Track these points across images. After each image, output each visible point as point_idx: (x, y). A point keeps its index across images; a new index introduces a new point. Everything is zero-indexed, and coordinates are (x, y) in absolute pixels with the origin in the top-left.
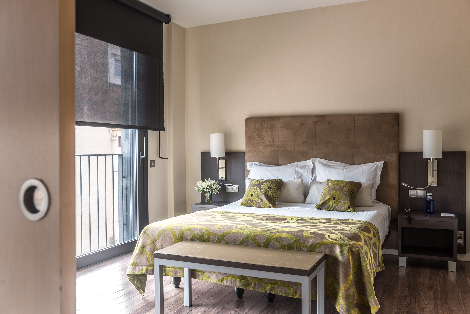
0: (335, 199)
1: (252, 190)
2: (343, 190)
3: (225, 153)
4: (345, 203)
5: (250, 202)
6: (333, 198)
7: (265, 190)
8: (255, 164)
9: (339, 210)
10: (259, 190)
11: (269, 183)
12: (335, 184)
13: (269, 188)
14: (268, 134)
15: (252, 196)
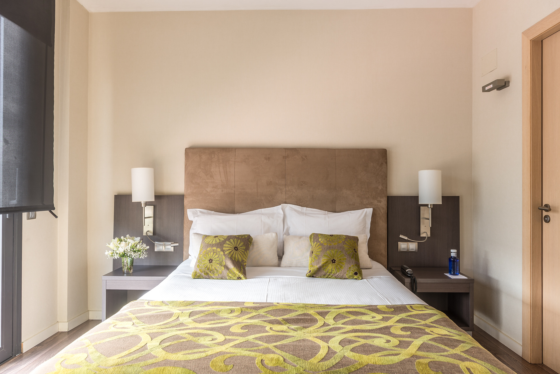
0: (335, 262)
1: (211, 253)
2: (344, 249)
3: (155, 196)
4: (350, 268)
5: (208, 272)
6: (332, 261)
7: (230, 252)
8: (201, 212)
9: (341, 277)
10: (222, 253)
11: (234, 241)
12: (329, 241)
13: (236, 249)
14: (220, 171)
15: (212, 262)
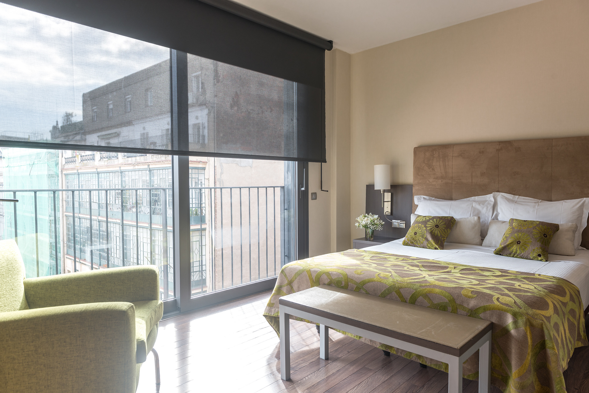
0: (519, 244)
1: (416, 228)
2: (532, 233)
3: (391, 186)
4: (534, 250)
5: (413, 241)
6: (517, 242)
7: (431, 229)
8: (424, 198)
9: (526, 257)
10: (425, 228)
11: (437, 221)
12: (521, 225)
13: (437, 226)
14: (440, 164)
15: (416, 234)
